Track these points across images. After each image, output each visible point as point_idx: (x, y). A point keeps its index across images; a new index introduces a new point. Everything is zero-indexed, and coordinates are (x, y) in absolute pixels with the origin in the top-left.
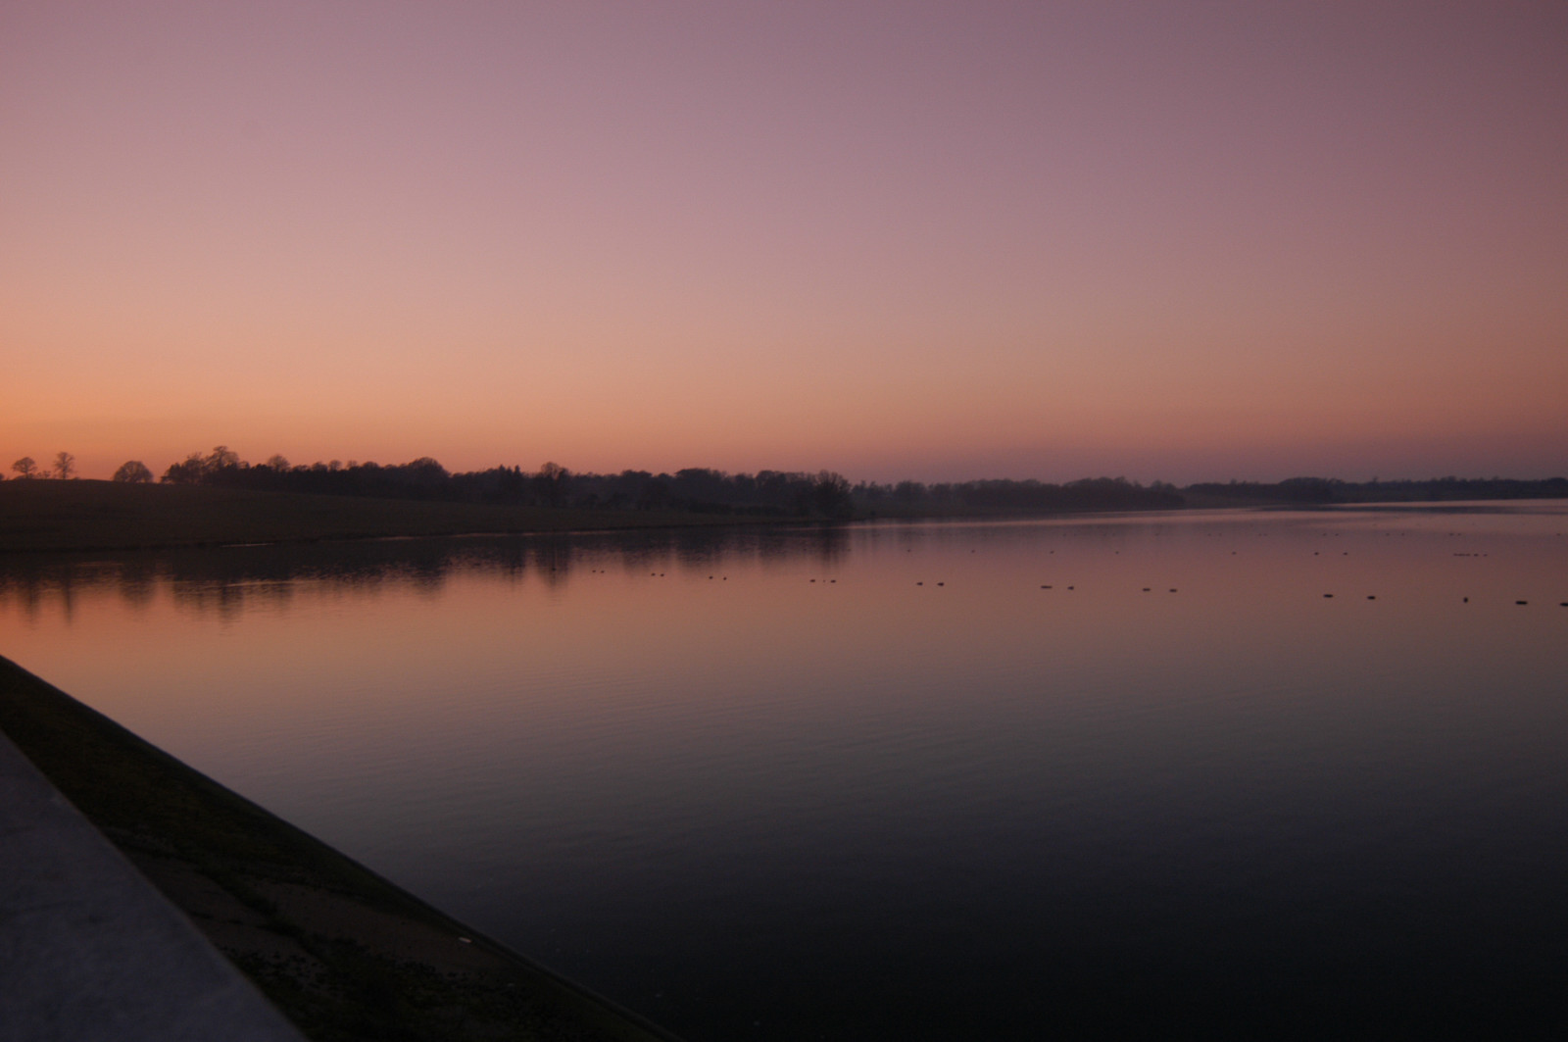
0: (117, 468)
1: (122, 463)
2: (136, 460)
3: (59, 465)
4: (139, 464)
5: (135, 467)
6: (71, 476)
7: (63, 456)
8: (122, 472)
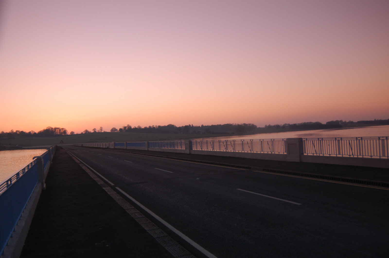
0: (111, 129)
1: (112, 128)
2: (114, 127)
3: (100, 129)
4: (115, 128)
5: (114, 129)
6: (103, 131)
7: (101, 127)
8: (112, 130)
